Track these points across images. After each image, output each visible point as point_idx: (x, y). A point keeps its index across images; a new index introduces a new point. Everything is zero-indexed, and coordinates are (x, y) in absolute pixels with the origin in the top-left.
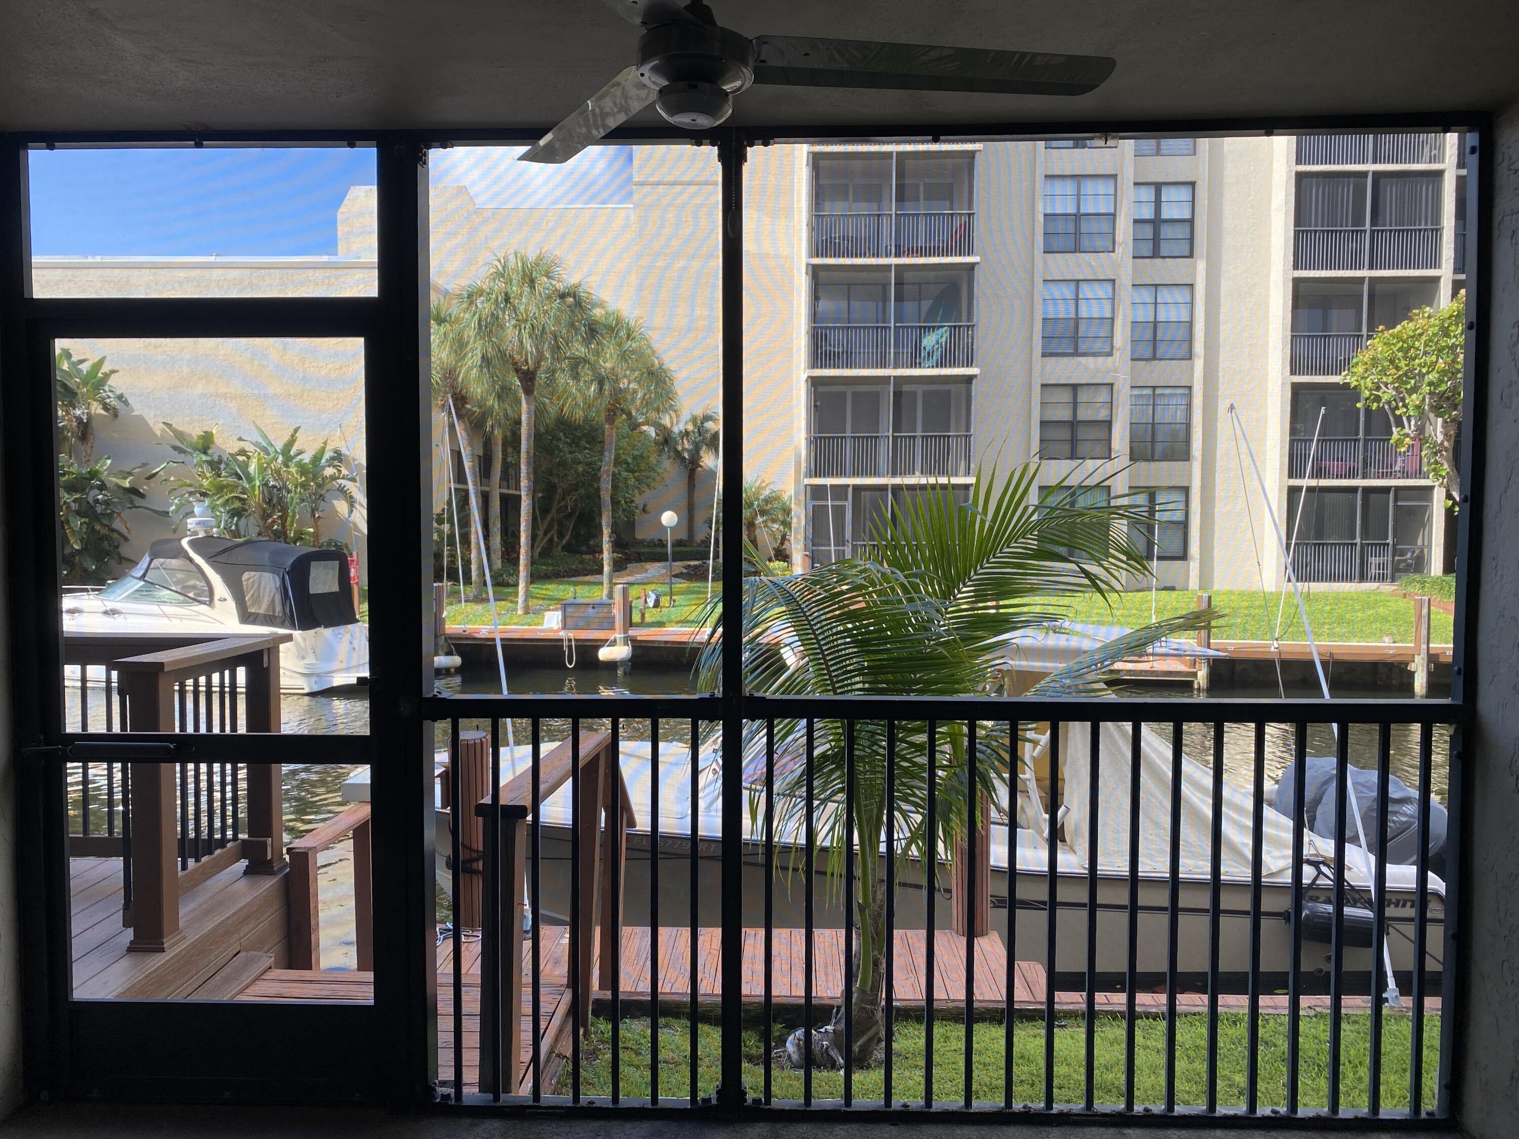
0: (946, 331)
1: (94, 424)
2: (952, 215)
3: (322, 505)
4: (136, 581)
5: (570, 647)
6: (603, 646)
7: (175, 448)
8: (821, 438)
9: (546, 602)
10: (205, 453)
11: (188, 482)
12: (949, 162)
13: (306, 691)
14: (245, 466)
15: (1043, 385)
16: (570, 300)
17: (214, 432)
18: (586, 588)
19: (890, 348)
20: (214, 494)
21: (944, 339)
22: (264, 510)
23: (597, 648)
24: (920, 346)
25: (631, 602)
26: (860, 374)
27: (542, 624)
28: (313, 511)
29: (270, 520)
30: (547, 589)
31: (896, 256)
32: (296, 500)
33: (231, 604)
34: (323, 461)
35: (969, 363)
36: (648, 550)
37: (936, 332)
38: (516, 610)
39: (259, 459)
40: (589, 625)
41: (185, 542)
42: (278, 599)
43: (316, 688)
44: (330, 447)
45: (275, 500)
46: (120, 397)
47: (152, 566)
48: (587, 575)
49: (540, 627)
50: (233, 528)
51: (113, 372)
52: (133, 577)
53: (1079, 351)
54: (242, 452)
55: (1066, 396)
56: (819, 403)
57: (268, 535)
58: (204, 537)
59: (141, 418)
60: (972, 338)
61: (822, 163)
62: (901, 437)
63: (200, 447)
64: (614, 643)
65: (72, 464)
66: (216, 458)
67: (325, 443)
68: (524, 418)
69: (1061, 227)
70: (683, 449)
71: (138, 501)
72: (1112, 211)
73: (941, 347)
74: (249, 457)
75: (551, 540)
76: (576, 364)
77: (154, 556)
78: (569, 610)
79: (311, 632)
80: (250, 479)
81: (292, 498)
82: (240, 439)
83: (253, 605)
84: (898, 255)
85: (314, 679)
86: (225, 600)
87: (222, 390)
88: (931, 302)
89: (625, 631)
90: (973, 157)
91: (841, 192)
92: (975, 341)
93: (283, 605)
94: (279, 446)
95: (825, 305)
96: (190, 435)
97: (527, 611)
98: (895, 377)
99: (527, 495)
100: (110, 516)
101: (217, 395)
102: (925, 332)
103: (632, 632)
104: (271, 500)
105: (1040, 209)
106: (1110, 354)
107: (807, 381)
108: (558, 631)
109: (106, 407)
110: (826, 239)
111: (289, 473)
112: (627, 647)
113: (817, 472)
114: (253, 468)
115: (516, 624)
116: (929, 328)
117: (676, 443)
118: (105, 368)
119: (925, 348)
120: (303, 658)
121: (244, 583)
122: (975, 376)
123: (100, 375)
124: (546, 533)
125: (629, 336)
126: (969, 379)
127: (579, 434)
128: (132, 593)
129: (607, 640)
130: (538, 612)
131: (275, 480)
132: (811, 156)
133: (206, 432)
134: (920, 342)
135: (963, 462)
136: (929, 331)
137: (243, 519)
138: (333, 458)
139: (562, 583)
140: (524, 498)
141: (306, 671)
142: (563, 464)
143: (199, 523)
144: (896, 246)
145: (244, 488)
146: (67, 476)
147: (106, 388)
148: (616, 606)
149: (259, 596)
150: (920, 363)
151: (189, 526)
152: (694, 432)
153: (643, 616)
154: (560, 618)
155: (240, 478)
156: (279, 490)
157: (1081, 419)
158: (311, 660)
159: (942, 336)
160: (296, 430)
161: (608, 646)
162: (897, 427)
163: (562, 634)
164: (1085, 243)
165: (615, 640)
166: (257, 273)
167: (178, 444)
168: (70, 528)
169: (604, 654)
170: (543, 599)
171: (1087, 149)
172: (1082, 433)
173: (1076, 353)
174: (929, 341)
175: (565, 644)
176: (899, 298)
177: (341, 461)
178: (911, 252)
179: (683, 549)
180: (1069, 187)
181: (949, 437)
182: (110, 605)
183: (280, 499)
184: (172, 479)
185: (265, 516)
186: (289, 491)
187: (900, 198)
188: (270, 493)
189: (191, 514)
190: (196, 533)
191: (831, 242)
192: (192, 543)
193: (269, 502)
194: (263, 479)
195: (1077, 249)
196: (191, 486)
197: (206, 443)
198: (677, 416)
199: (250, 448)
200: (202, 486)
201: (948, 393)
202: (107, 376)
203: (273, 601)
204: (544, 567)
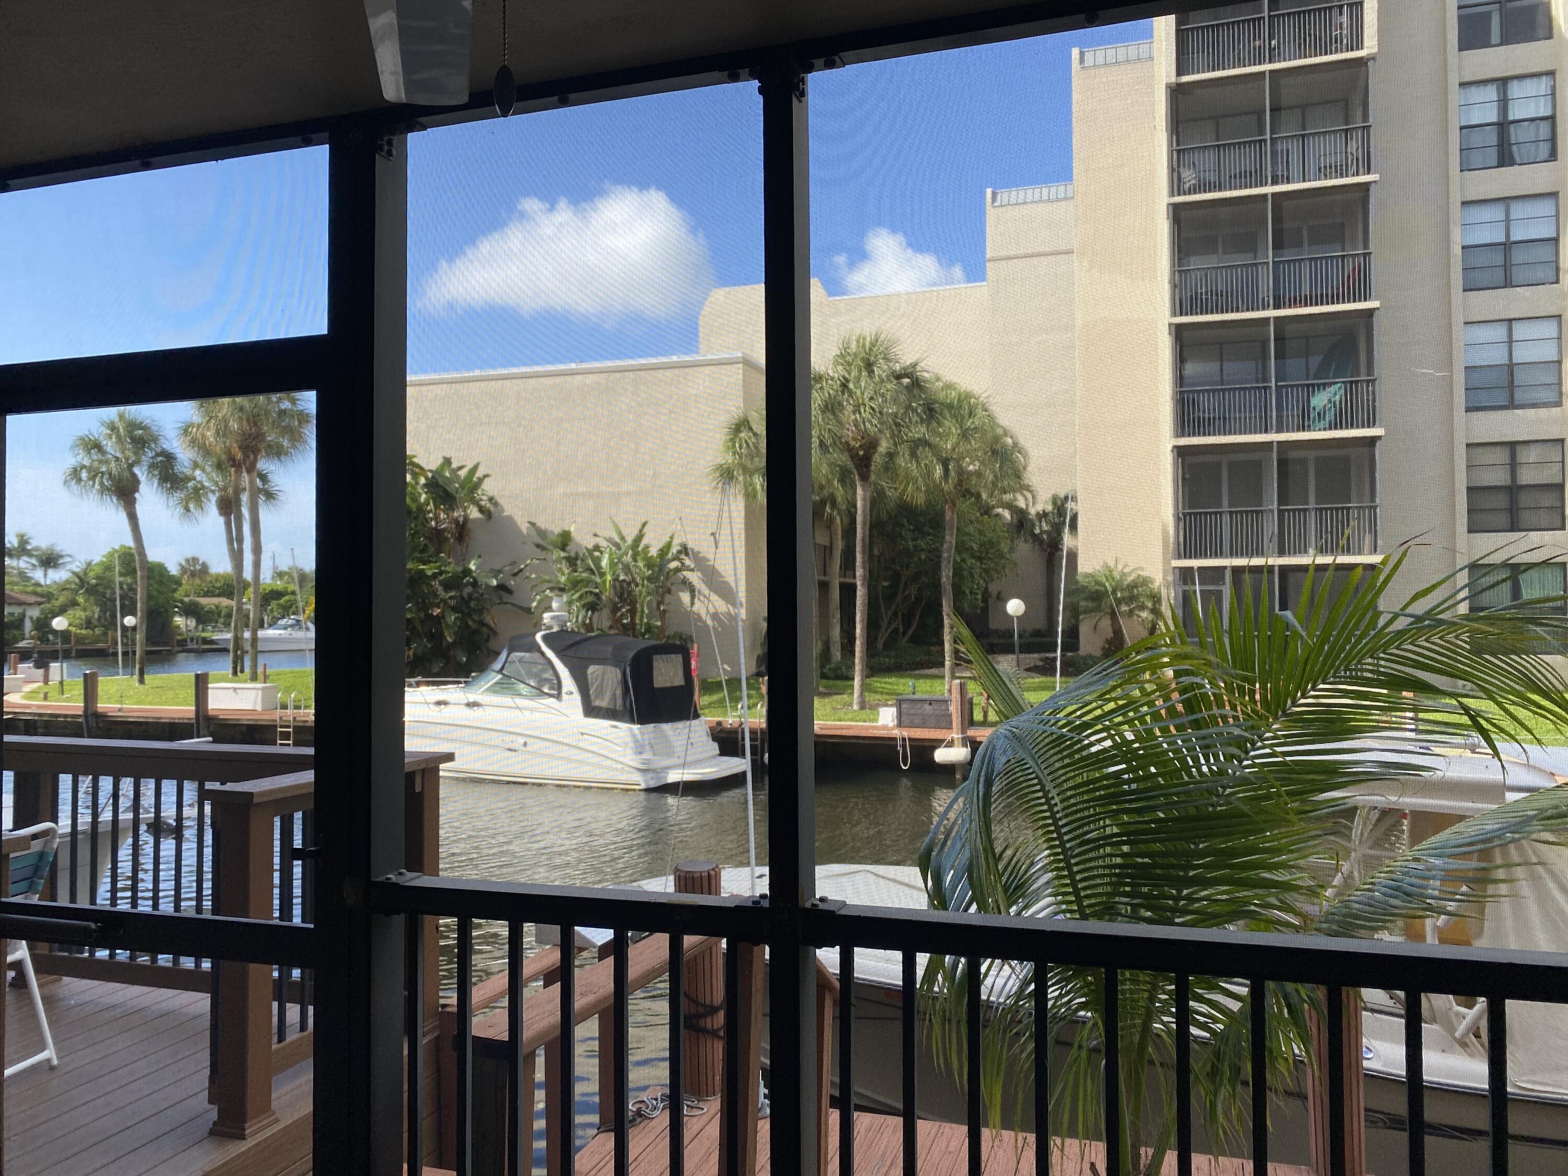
0: (1340, 388)
1: (470, 525)
2: (1343, 257)
3: (668, 597)
4: (494, 674)
5: (904, 747)
6: (939, 747)
7: (538, 546)
8: (1190, 514)
9: (885, 697)
10: (563, 549)
11: (547, 578)
12: (1338, 197)
13: (643, 786)
14: (597, 561)
15: (1468, 445)
16: (906, 381)
17: (572, 529)
18: (928, 682)
19: (1271, 411)
20: (569, 590)
21: (1337, 398)
22: (615, 604)
23: (934, 748)
24: (1309, 406)
25: (971, 699)
26: (1236, 441)
27: (876, 720)
28: (659, 604)
29: (619, 614)
30: (886, 683)
31: (1275, 308)
32: (644, 593)
33: (577, 697)
34: (670, 555)
35: (1371, 423)
36: (1002, 641)
37: (1328, 390)
38: (851, 705)
39: (611, 555)
40: (924, 723)
41: (538, 637)
42: (619, 692)
43: (653, 784)
44: (676, 542)
45: (625, 596)
46: (491, 499)
47: (510, 659)
48: (931, 668)
49: (874, 724)
50: (588, 621)
51: (486, 476)
52: (493, 671)
53: (1516, 403)
54: (597, 548)
55: (1501, 456)
56: (1187, 476)
57: (618, 628)
58: (558, 632)
59: (510, 519)
60: (1374, 394)
61: (1183, 214)
62: (1288, 510)
63: (559, 544)
64: (951, 744)
65: (450, 563)
66: (573, 555)
67: (672, 538)
68: (859, 504)
69: (1483, 259)
70: (1042, 532)
71: (506, 597)
72: (1555, 235)
73: (1335, 407)
74: (601, 552)
75: (896, 631)
76: (916, 445)
77: (512, 650)
78: (904, 706)
79: (650, 727)
80: (602, 575)
81: (641, 592)
82: (595, 535)
83: (597, 697)
84: (1277, 306)
85: (650, 775)
86: (571, 693)
87: (582, 489)
88: (1321, 357)
89: (963, 732)
90: (1368, 190)
91: (1208, 245)
92: (1377, 396)
93: (624, 700)
94: (630, 540)
95: (1190, 368)
96: (552, 532)
97: (863, 706)
98: (1278, 442)
99: (863, 584)
100: (481, 611)
101: (577, 494)
102: (1314, 391)
103: (971, 733)
104: (622, 594)
105: (1457, 239)
106: (1559, 404)
107: (1172, 451)
108: (893, 729)
109: (481, 509)
110: (1191, 296)
111: (637, 567)
112: (965, 749)
113: (1186, 550)
114: (605, 563)
115: (851, 720)
116: (1319, 385)
117: (1033, 526)
118: (479, 474)
119: (1314, 409)
120: (641, 753)
121: (589, 677)
122: (1379, 438)
123: (475, 479)
124: (890, 623)
125: (970, 414)
126: (1373, 441)
127: (922, 520)
128: (492, 686)
129: (943, 741)
130: (874, 707)
131: (626, 574)
132: (1170, 207)
133: (564, 531)
134: (1309, 401)
135: (1368, 537)
136: (1319, 389)
137: (596, 614)
138: (679, 552)
139: (901, 677)
140: (859, 587)
141: (643, 767)
142: (906, 552)
143: (553, 618)
144: (1274, 297)
145: (596, 583)
146: (444, 576)
147: (480, 492)
148: (954, 703)
149: (602, 690)
150: (1309, 426)
151: (545, 621)
152: (1053, 513)
153: (985, 714)
154: (895, 714)
155: (594, 574)
156: (629, 584)
157: (1524, 483)
158: (648, 755)
159: (1335, 394)
160: (644, 525)
161: (946, 746)
162: (1282, 499)
163: (896, 733)
164: (1518, 275)
165: (953, 740)
166: (613, 376)
167: (542, 543)
168: (446, 622)
169: (941, 755)
170: (882, 693)
171: (1516, 167)
172: (1525, 500)
173: (1512, 405)
174: (1319, 400)
175: (899, 743)
176: (1279, 356)
177: (687, 554)
178: (1294, 303)
179: (1039, 639)
180: (1496, 213)
181: (1348, 509)
182: (472, 698)
183: (630, 593)
184: (533, 576)
185: (615, 609)
186: (637, 585)
187: (1278, 245)
188: (622, 587)
189: (549, 609)
190: (550, 627)
191: (1196, 299)
192: (546, 638)
193: (621, 596)
194: (614, 574)
195: (1508, 283)
196: (549, 581)
197: (565, 540)
198: (1034, 497)
199: (603, 543)
200: (559, 582)
201: (1347, 459)
202: (481, 480)
203: (614, 695)
204: (887, 660)
